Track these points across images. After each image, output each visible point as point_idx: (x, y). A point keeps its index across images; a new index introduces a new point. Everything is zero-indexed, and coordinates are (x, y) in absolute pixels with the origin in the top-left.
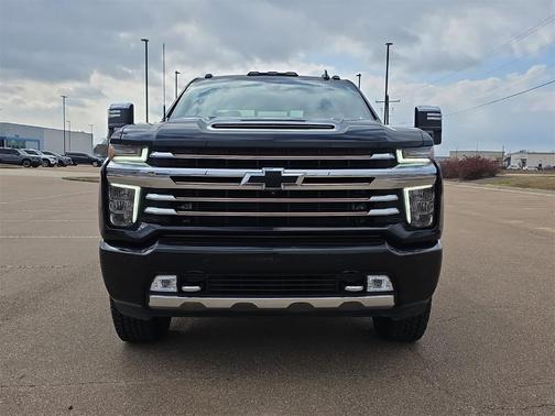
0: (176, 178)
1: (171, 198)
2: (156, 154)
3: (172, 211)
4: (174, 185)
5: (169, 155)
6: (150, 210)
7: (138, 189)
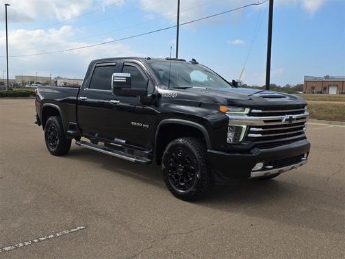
0: (265, 121)
1: (261, 129)
2: (254, 111)
3: (260, 135)
4: (264, 124)
5: (260, 111)
6: (250, 135)
7: (245, 127)
